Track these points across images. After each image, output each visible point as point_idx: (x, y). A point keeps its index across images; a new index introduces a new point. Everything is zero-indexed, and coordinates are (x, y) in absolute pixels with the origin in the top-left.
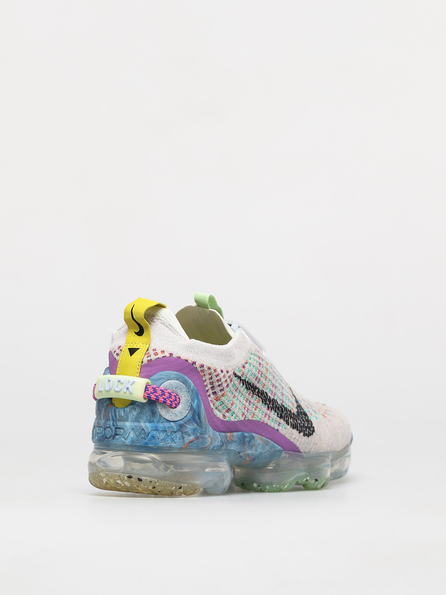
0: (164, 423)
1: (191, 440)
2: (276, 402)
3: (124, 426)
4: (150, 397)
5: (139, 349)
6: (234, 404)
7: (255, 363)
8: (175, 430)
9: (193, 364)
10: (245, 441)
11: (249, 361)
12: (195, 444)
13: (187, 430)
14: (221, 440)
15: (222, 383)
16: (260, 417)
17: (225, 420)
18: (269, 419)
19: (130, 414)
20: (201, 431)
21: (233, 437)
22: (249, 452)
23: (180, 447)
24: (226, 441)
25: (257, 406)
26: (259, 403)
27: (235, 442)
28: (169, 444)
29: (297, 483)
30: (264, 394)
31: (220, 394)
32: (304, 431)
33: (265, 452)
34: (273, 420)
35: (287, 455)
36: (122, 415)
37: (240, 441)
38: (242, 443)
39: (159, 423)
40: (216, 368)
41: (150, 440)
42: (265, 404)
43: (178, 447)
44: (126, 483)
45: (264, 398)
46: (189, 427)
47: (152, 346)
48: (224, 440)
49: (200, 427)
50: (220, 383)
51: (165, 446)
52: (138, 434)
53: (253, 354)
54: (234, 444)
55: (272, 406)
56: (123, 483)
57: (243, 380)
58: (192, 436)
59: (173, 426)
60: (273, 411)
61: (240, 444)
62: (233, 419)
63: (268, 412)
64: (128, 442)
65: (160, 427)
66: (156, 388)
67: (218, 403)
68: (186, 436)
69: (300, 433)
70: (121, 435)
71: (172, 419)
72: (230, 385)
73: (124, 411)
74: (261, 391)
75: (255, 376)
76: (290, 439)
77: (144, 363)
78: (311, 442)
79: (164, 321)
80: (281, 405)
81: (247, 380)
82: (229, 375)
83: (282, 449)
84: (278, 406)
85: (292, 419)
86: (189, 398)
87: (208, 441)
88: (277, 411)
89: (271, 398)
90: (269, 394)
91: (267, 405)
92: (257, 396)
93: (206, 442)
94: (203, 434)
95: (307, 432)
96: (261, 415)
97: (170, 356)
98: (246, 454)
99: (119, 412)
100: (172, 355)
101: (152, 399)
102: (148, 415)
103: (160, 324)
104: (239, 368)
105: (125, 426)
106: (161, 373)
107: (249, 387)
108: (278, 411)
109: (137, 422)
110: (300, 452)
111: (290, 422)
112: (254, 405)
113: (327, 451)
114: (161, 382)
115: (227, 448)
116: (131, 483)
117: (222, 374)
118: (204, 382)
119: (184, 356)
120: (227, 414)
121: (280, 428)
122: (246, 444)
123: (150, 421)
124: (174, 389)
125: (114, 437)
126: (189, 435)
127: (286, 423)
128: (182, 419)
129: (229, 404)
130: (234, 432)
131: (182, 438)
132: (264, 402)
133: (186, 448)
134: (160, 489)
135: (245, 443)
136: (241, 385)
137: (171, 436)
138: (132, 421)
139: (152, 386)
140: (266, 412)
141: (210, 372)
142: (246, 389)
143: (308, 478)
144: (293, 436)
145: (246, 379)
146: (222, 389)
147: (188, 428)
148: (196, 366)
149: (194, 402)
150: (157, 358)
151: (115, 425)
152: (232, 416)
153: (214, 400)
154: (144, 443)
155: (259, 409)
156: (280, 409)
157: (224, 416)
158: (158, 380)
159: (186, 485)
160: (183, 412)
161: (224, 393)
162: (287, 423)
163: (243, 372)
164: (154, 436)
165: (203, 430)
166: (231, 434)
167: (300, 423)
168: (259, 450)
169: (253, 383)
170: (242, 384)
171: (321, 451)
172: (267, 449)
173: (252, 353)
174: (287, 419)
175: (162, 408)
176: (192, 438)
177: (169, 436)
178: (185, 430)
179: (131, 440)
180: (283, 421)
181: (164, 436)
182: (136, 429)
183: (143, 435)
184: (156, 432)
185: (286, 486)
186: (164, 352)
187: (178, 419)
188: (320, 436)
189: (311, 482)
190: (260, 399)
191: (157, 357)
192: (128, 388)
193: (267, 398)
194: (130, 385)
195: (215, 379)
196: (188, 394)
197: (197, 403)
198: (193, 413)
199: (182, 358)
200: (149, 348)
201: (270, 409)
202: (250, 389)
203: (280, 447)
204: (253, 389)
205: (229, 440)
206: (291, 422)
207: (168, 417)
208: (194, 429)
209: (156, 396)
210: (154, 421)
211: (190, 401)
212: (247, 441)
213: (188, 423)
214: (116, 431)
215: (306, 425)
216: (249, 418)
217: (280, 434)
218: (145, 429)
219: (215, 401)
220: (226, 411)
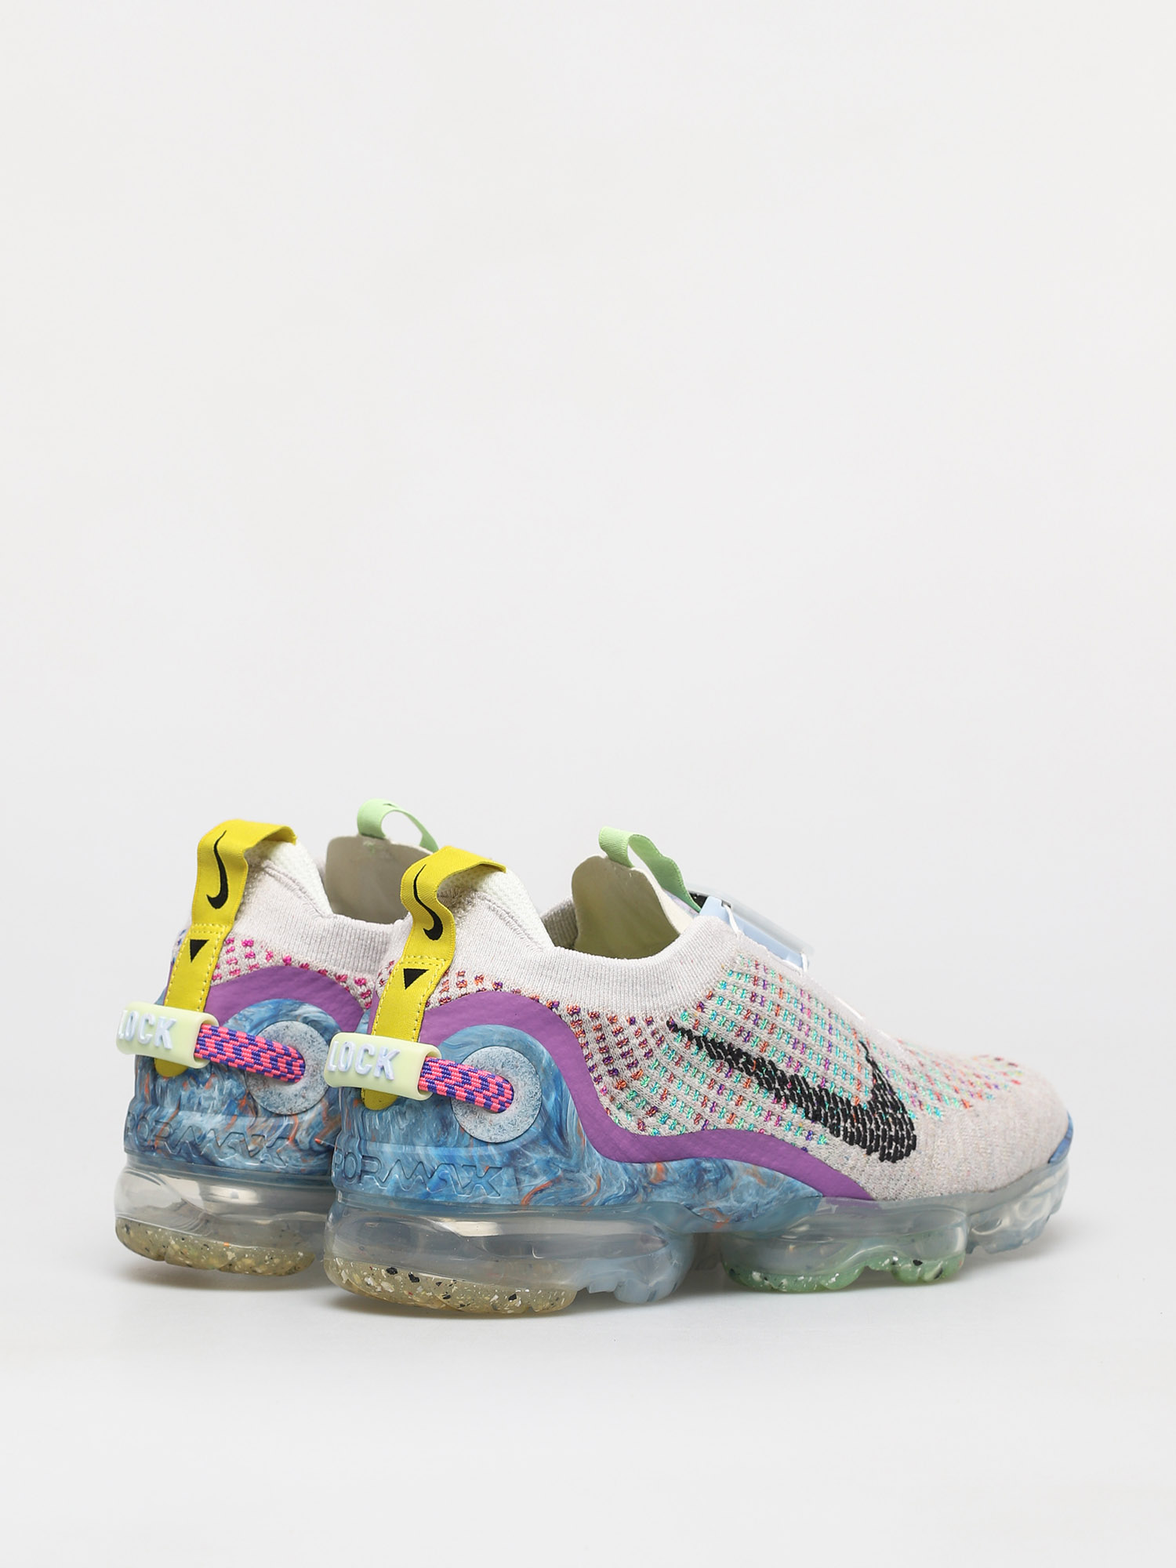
0: (470, 1148)
1: (539, 1186)
2: (802, 1082)
3: (380, 1153)
4: (435, 1089)
5: (425, 971)
6: (668, 1096)
7: (738, 996)
8: (498, 1164)
9: (551, 1009)
10: (705, 1181)
11: (720, 991)
12: (550, 1195)
13: (528, 1162)
14: (630, 1183)
15: (632, 1049)
16: (752, 1121)
17: (643, 1133)
18: (780, 1125)
19: (394, 1127)
20: (568, 1164)
21: (666, 1174)
22: (720, 1204)
23: (509, 1203)
24: (646, 1184)
25: (743, 1095)
26: (750, 1089)
27: (673, 1183)
28: (481, 1198)
29: (867, 1271)
30: (765, 1066)
31: (628, 1074)
32: (884, 1148)
33: (768, 1203)
34: (792, 1125)
35: (834, 1207)
36: (377, 1127)
37: (688, 1181)
38: (696, 1186)
39: (459, 1147)
40: (613, 1015)
41: (436, 1187)
42: (770, 1089)
43: (504, 1203)
44: (385, 1285)
45: (766, 1076)
46: (535, 1158)
47: (458, 967)
48: (640, 1180)
49: (563, 1154)
50: (625, 1049)
51: (471, 1202)
52: (408, 1172)
53: (735, 974)
54: (668, 1188)
55: (787, 1092)
56: (380, 1285)
57: (698, 1038)
58: (541, 1177)
59: (493, 1155)
60: (792, 1105)
61: (687, 1188)
62: (665, 1131)
63: (777, 1108)
64: (388, 1191)
65: (460, 1156)
66: (450, 1068)
67: (623, 1096)
68: (525, 1179)
69: (869, 1153)
70: (375, 1173)
71: (491, 1138)
72: (658, 1053)
73: (380, 1119)
74: (757, 1060)
75: (735, 1026)
76: (840, 1168)
77: (430, 1007)
78: (900, 1173)
79: (494, 903)
80: (817, 1089)
81: (710, 1036)
82: (653, 1029)
83: (816, 1193)
84: (807, 1092)
85: (849, 1121)
86: (536, 1089)
87: (589, 1186)
88: (804, 1106)
89: (788, 1075)
90: (782, 1066)
91: (774, 1091)
92: (744, 1073)
93: (583, 1189)
94: (572, 1171)
95: (892, 1151)
96: (755, 1116)
97: (496, 990)
98: (710, 1209)
99: (370, 1121)
100: (501, 987)
101: (438, 1092)
102: (432, 1129)
103: (486, 911)
104: (685, 1011)
105: (382, 1152)
106: (469, 1030)
107: (717, 1052)
108: (807, 1105)
109: (409, 1144)
110: (872, 1199)
111: (842, 1129)
112: (734, 1094)
113: (950, 1193)
114: (466, 1053)
115: (649, 1200)
116: (395, 1283)
117: (633, 1028)
118: (582, 1047)
119: (529, 989)
120: (650, 1121)
121: (812, 1145)
122: (707, 1187)
123: (439, 1144)
124: (499, 1067)
125: (360, 1176)
126: (535, 1176)
127: (832, 1133)
128: (517, 1138)
129: (654, 1097)
130: (672, 1160)
131: (514, 1182)
132: (765, 1085)
133: (527, 1205)
134: (462, 1300)
135: (705, 1185)
136: (694, 1048)
137: (487, 1178)
138: (398, 1142)
139: (440, 1061)
140: (771, 1109)
141: (598, 1023)
142: (708, 1059)
143: (896, 1259)
144: (849, 1161)
145: (708, 1036)
146: (633, 1064)
147: (531, 1158)
148: (558, 1013)
149: (548, 1098)
150: (463, 993)
151: (362, 1150)
152: (665, 1123)
153: (613, 1089)
154: (423, 1194)
155: (750, 1102)
156: (814, 1098)
157: (641, 1125)
158: (459, 1047)
159: (528, 1291)
160: (518, 1121)
161: (638, 1073)
162: (835, 1131)
163: (696, 1020)
164: (445, 1177)
165: (573, 1162)
166: (661, 1165)
167: (874, 1129)
168: (750, 1199)
169: (731, 1044)
170: (696, 1047)
171: (932, 1194)
172: (772, 1196)
173: (734, 970)
174: (835, 1121)
175: (466, 1113)
176: (541, 1181)
177: (481, 1178)
178: (522, 1163)
179: (393, 1185)
180: (821, 1126)
181: (469, 1178)
182: (405, 1161)
183: (420, 1174)
184: (451, 1169)
185: (834, 1279)
186: (482, 979)
187: (506, 1137)
188: (931, 1157)
189: (902, 1268)
190: (753, 1078)
191: (463, 991)
192: (383, 1068)
193: (776, 1074)
194: (388, 1061)
195: (611, 1040)
196: (534, 1079)
197: (556, 1099)
198: (546, 1125)
199: (525, 994)
200: (451, 969)
201: (783, 1100)
202: (720, 1057)
203: (812, 1189)
204: (729, 1057)
205: (654, 1182)
206: (845, 1129)
207: (481, 1133)
208: (548, 1161)
209: (448, 1087)
210: (446, 1142)
211: (539, 1095)
212: (710, 1180)
213: (531, 1146)
214: (364, 1164)
215: (893, 1133)
216: (719, 1126)
217: (813, 1158)
218: (425, 1162)
219: (616, 1091)
220: (647, 1114)
